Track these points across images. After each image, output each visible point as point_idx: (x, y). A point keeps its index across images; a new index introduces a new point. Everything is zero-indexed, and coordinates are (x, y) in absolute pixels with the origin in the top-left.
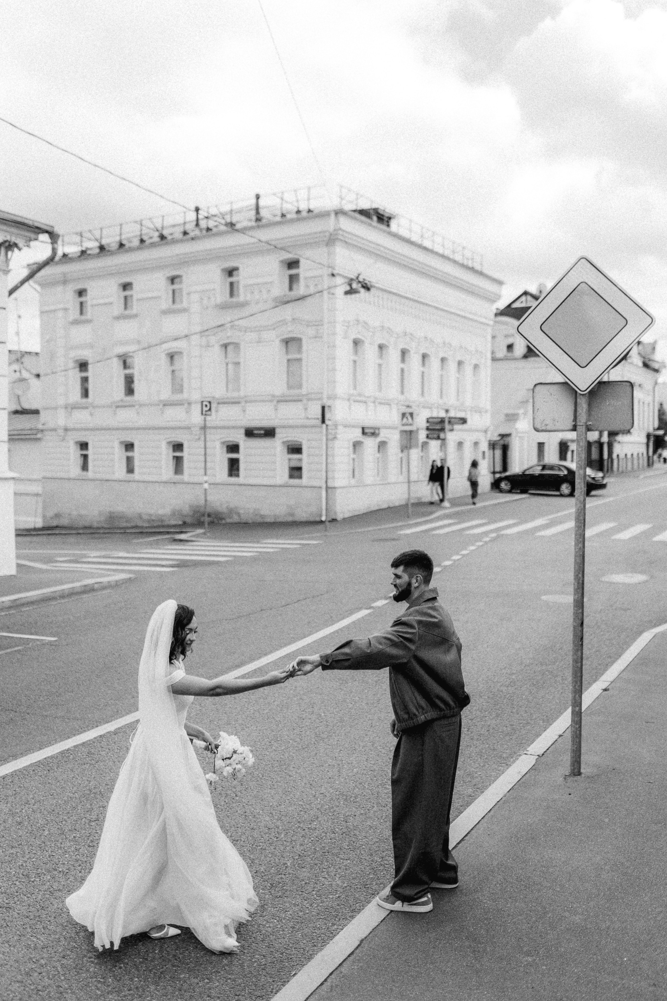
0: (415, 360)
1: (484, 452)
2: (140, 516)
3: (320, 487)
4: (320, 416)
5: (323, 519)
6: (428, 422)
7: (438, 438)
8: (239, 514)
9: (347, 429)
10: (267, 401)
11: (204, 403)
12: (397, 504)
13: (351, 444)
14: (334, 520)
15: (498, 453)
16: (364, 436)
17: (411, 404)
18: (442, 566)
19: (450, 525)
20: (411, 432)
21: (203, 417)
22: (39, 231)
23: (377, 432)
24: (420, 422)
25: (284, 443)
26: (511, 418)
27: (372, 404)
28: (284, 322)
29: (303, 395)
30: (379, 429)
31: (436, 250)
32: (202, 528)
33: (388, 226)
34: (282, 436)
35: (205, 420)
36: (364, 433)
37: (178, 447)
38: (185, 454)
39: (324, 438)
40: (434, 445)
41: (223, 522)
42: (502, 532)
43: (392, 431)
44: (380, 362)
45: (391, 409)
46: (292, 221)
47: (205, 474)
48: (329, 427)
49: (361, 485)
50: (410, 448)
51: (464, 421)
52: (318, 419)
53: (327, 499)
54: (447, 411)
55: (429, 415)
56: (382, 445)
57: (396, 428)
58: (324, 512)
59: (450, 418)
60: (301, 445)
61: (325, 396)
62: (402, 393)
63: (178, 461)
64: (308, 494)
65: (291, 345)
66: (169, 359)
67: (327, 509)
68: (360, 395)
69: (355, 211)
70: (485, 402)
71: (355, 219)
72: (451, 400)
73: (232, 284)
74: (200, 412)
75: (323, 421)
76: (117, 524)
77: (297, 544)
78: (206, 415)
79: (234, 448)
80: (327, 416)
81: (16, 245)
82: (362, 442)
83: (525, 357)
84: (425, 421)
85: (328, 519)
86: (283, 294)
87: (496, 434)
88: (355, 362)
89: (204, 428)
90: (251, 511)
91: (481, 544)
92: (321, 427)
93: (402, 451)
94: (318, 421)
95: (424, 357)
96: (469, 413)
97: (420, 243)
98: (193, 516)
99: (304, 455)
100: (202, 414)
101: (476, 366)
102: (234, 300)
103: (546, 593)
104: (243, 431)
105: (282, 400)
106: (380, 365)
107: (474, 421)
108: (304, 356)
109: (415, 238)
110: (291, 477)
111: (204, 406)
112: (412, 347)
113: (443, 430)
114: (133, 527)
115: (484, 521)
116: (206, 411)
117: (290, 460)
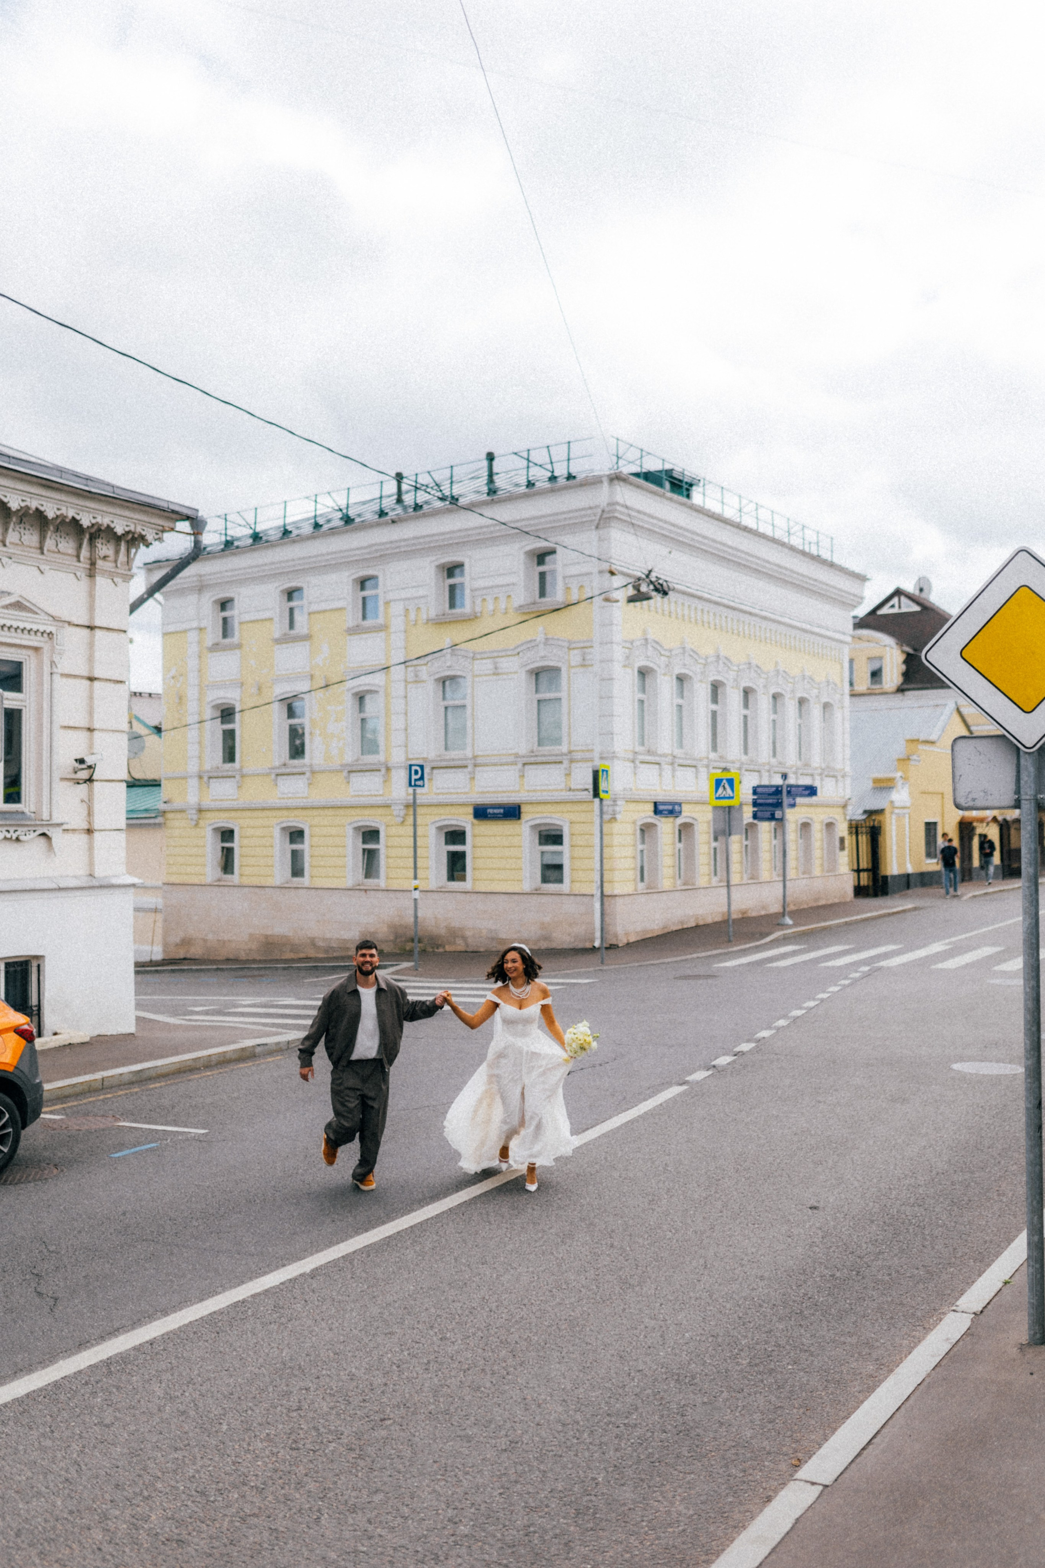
0: (733, 698)
1: (842, 840)
2: (313, 942)
3: (592, 895)
4: (590, 787)
5: (597, 944)
6: (755, 792)
7: (772, 818)
8: (464, 938)
9: (632, 806)
10: (507, 764)
11: (414, 768)
12: (709, 920)
13: (638, 828)
14: (612, 947)
15: (864, 839)
16: (657, 817)
17: (728, 765)
18: (789, 1018)
19: (794, 953)
20: (729, 807)
21: (411, 790)
22: (174, 516)
23: (677, 808)
24: (744, 793)
25: (533, 827)
26: (883, 785)
27: (670, 767)
28: (531, 645)
29: (562, 754)
30: (680, 804)
31: (761, 530)
32: (409, 961)
33: (688, 496)
34: (530, 817)
35: (415, 794)
36: (657, 811)
37: (371, 835)
38: (382, 847)
39: (597, 821)
40: (765, 828)
41: (441, 950)
42: (883, 963)
43: (699, 808)
44: (680, 701)
45: (697, 772)
46: (542, 493)
47: (415, 878)
48: (604, 803)
49: (652, 890)
50: (730, 835)
51: (811, 791)
52: (586, 790)
53: (602, 914)
54: (785, 776)
55: (755, 783)
56: (685, 830)
57: (704, 803)
58: (598, 934)
59: (788, 786)
60: (561, 830)
61: (596, 755)
62: (714, 748)
63: (370, 858)
64: (570, 907)
65: (544, 678)
66: (358, 703)
67: (602, 929)
68: (649, 752)
69: (637, 475)
70: (842, 760)
71: (638, 487)
72: (790, 758)
73: (452, 588)
74: (406, 781)
75: (596, 794)
76: (276, 955)
77: (558, 984)
78: (415, 785)
79: (456, 836)
80: (602, 786)
81: (142, 538)
82: (655, 825)
83: (900, 690)
84: (751, 791)
85: (605, 945)
86: (529, 600)
87: (861, 811)
88: (641, 702)
89: (413, 806)
90: (484, 932)
91: (847, 982)
92: (592, 802)
93: (716, 839)
94: (586, 792)
95: (747, 693)
96: (817, 778)
97: (738, 520)
98: (394, 941)
99: (565, 848)
100: (410, 785)
101: (826, 706)
102: (457, 611)
103: (961, 1059)
104: (470, 810)
105: (530, 762)
106: (680, 707)
107: (827, 790)
108: (563, 695)
109: (729, 513)
110: (545, 880)
111: (413, 772)
112: (728, 677)
113: (779, 805)
114: (300, 960)
115: (847, 947)
116: (416, 780)
117: (543, 853)
